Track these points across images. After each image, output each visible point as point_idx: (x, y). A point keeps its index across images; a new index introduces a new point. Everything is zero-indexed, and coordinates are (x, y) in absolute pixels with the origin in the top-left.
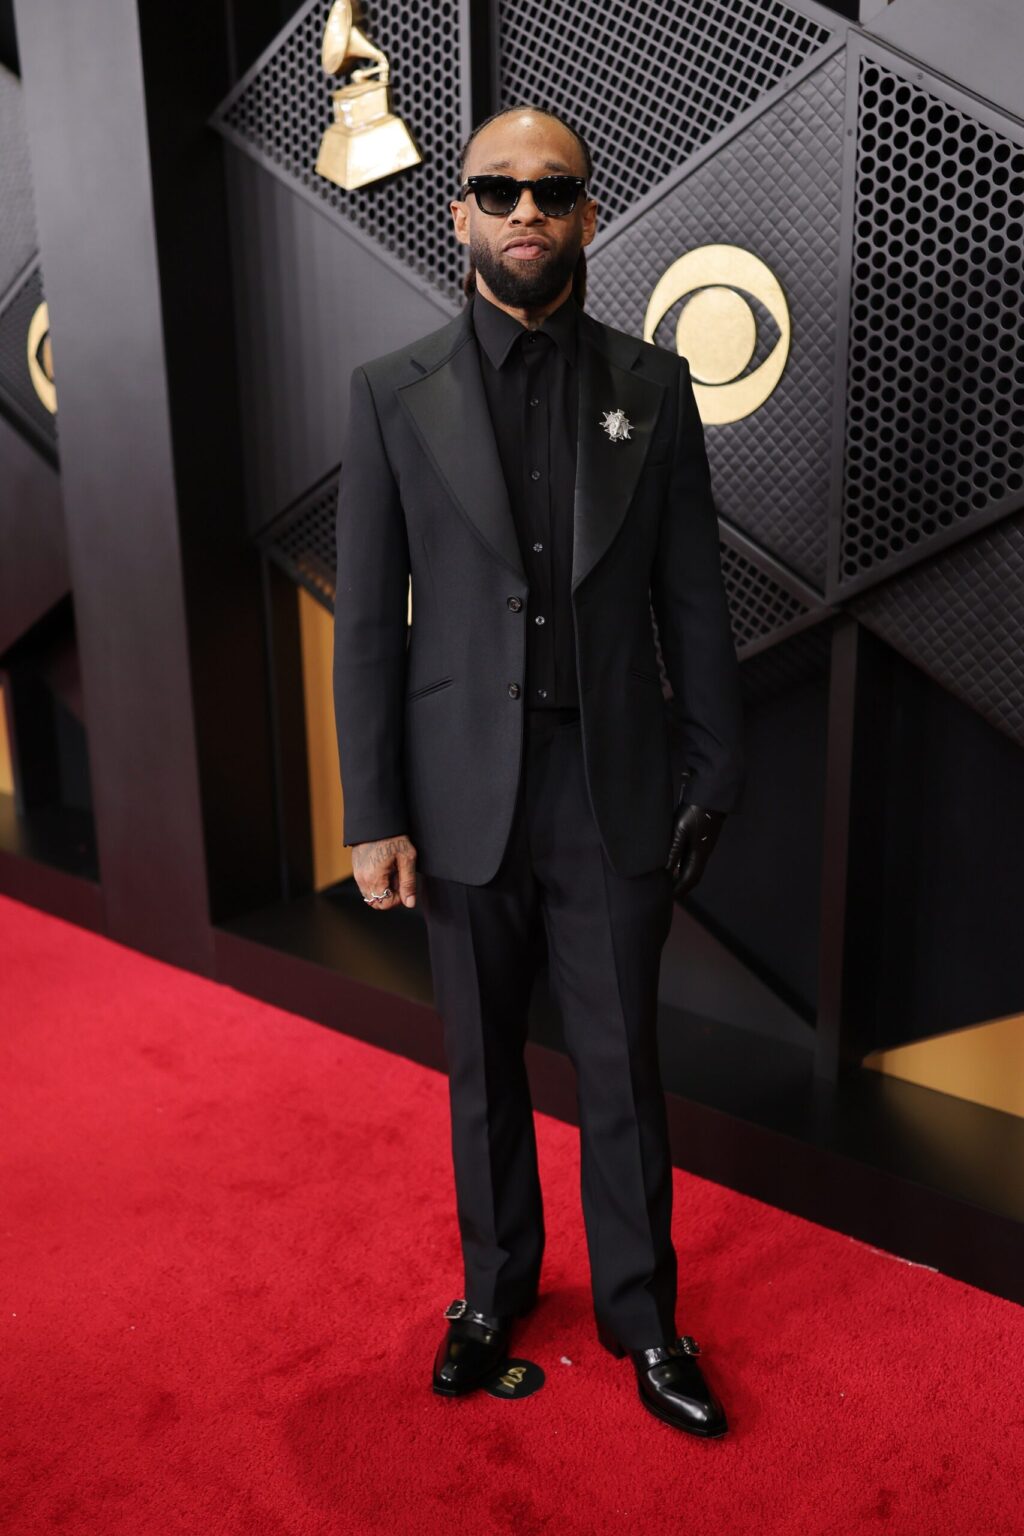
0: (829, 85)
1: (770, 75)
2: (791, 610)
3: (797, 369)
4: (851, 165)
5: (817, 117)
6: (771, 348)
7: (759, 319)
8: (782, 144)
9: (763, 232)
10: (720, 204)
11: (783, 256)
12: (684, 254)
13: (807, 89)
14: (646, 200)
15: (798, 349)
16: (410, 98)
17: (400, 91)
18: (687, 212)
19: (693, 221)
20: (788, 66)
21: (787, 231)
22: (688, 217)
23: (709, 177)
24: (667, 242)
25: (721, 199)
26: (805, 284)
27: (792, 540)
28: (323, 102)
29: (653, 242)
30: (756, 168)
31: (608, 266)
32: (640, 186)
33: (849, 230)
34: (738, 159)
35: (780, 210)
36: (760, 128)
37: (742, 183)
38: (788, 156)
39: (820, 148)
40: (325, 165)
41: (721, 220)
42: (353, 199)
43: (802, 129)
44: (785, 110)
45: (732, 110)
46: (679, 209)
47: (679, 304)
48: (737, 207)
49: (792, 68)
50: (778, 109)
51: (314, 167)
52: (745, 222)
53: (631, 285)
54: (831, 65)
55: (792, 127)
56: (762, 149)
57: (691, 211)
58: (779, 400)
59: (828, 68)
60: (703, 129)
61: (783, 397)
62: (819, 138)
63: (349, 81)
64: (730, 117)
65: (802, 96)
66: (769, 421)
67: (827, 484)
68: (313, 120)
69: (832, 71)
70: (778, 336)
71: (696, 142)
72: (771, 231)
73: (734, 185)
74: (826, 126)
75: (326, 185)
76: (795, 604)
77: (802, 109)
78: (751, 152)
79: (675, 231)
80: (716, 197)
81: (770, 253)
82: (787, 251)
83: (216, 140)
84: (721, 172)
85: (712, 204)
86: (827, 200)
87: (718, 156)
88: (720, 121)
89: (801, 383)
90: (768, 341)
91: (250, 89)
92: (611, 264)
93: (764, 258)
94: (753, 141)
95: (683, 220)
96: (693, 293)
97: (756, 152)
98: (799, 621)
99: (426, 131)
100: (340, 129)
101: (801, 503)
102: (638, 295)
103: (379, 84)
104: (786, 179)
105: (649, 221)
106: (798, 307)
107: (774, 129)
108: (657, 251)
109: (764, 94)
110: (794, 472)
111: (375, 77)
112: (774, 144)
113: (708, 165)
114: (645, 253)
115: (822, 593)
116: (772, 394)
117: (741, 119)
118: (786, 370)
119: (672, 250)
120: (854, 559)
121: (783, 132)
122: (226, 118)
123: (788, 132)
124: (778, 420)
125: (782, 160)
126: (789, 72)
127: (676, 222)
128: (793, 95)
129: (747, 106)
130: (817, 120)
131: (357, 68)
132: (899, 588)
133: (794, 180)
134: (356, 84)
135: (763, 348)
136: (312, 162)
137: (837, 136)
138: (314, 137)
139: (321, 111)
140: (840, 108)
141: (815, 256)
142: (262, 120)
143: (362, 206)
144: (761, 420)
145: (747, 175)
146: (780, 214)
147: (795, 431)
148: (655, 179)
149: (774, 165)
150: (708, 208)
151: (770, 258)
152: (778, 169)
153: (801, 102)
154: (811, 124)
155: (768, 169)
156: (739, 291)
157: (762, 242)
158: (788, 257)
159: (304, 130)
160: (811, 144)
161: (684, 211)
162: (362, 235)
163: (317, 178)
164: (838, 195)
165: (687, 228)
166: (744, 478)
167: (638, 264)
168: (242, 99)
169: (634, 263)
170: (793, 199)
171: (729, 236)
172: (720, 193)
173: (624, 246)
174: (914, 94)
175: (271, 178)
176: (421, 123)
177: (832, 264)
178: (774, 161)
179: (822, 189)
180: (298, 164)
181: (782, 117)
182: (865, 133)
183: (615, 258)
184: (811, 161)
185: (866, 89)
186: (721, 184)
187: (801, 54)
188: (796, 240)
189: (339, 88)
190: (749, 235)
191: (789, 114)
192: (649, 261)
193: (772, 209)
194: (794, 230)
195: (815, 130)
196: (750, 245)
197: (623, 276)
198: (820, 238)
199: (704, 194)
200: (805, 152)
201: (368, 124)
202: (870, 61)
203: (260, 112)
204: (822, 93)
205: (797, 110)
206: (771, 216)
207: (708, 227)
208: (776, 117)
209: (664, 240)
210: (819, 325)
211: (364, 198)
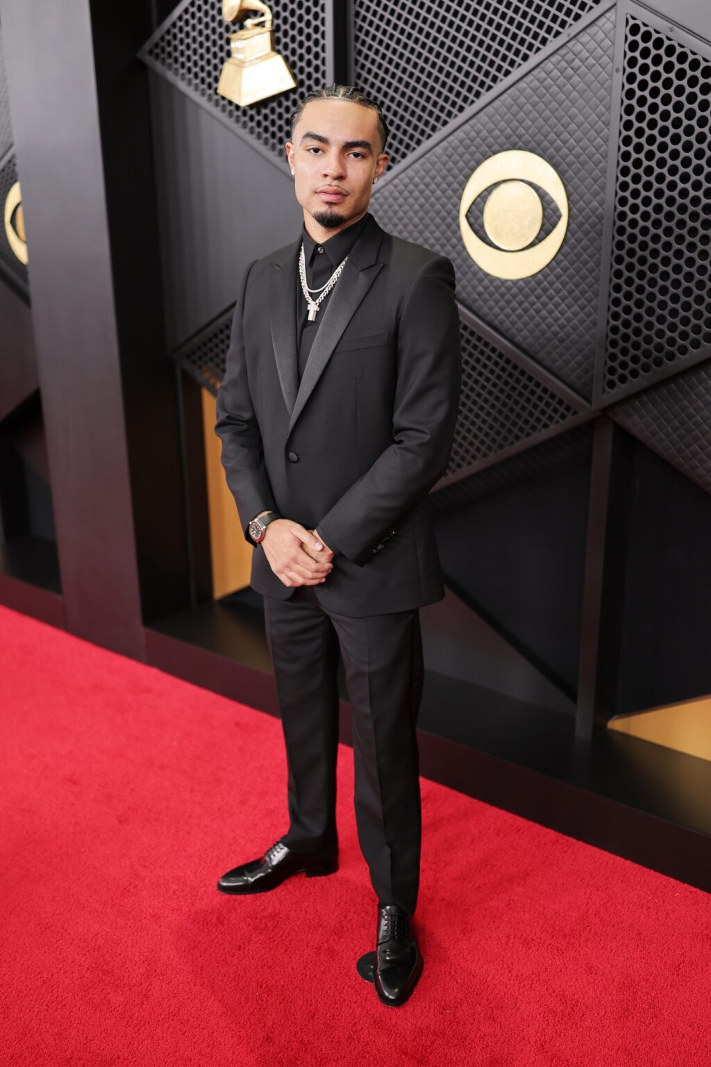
0: (601, 35)
1: (556, 27)
2: (565, 412)
3: (573, 241)
4: (618, 94)
5: (591, 58)
6: (554, 226)
7: (544, 204)
8: (565, 77)
9: (549, 142)
10: (517, 121)
11: (564, 159)
12: (490, 156)
13: (584, 38)
14: (462, 117)
15: (573, 226)
16: (288, 40)
17: (280, 34)
18: (493, 126)
19: (497, 132)
20: (570, 20)
21: (567, 141)
22: (493, 130)
23: (509, 101)
24: (477, 147)
25: (518, 117)
26: (580, 179)
27: (567, 362)
28: (223, 42)
29: (467, 148)
30: (545, 95)
31: (433, 164)
32: (457, 107)
33: (616, 141)
34: (531, 88)
35: (562, 125)
36: (549, 65)
37: (534, 105)
38: (569, 86)
39: (593, 82)
40: (224, 88)
41: (517, 132)
42: (245, 113)
43: (580, 67)
44: (568, 53)
45: (528, 52)
46: (486, 124)
47: (486, 193)
48: (530, 123)
49: (573, 22)
50: (562, 52)
51: (216, 89)
52: (536, 135)
53: (450, 179)
54: (603, 20)
55: (572, 65)
56: (549, 81)
57: (496, 125)
58: (559, 263)
59: (600, 23)
60: (506, 66)
61: (562, 261)
62: (592, 74)
63: (242, 27)
64: (525, 58)
65: (580, 43)
66: (551, 278)
67: (594, 324)
68: (215, 55)
69: (603, 25)
70: (559, 217)
71: (500, 76)
72: (555, 141)
73: (529, 107)
74: (598, 65)
75: (225, 102)
76: (568, 408)
77: (580, 52)
78: (541, 83)
79: (484, 140)
80: (515, 115)
81: (554, 157)
82: (567, 156)
83: (143, 68)
84: (519, 97)
85: (511, 121)
86: (597, 119)
87: (516, 86)
88: (518, 60)
89: (576, 251)
90: (552, 221)
91: (168, 32)
92: (436, 163)
93: (550, 160)
94: (543, 75)
95: (490, 132)
96: (496, 185)
97: (545, 84)
98: (571, 421)
99: (299, 64)
100: (236, 62)
101: (574, 336)
102: (456, 185)
103: (265, 29)
104: (567, 103)
105: (464, 133)
106: (575, 196)
107: (559, 66)
108: (470, 154)
109: (551, 41)
110: (569, 314)
111: (261, 24)
112: (559, 77)
113: (509, 92)
114: (461, 156)
115: (590, 402)
116: (554, 259)
117: (534, 59)
118: (565, 241)
119: (481, 153)
120: (615, 378)
121: (566, 69)
122: (151, 52)
123: (569, 69)
124: (558, 277)
125: (564, 89)
126: (571, 25)
127: (484, 133)
128: (573, 42)
129: (538, 49)
130: (591, 61)
131: (248, 17)
132: (645, 398)
133: (573, 105)
134: (248, 29)
135: (548, 225)
136: (214, 85)
137: (606, 72)
138: (216, 67)
139: (221, 48)
140: (609, 52)
141: (588, 159)
142: (177, 54)
143: (252, 118)
144: (545, 277)
145: (537, 99)
146: (563, 129)
147: (570, 285)
148: (469, 101)
149: (558, 93)
150: (508, 123)
151: (554, 161)
152: (561, 96)
153: (579, 47)
154: (586, 63)
155: (554, 96)
156: (530, 184)
157: (548, 148)
158: (567, 160)
159: (209, 62)
160: (586, 78)
161: (491, 125)
162: (251, 139)
163: (218, 97)
164: (605, 116)
165: (493, 137)
166: (532, 318)
167: (456, 163)
168: (162, 39)
169: (453, 162)
170: (572, 118)
171: (524, 144)
172: (518, 113)
173: (445, 150)
174: (667, 43)
175: (183, 96)
176: (296, 58)
177: (601, 165)
178: (559, 90)
179: (594, 112)
180: (205, 86)
181: (565, 58)
182: (629, 70)
183: (439, 158)
184: (586, 90)
185: (631, 38)
186: (518, 105)
187: (580, 12)
188: (574, 148)
189: (235, 32)
190: (539, 144)
191: (570, 56)
192: (464, 161)
193: (556, 125)
194: (572, 140)
195: (590, 68)
196: (539, 151)
197: (445, 172)
198: (592, 147)
199: (506, 114)
200: (582, 84)
201: (257, 59)
202: (634, 18)
203: (175, 48)
204: (595, 41)
205: (576, 53)
206: (555, 130)
207: (508, 138)
208: (560, 58)
209: (475, 146)
210: (590, 209)
211: (253, 112)
